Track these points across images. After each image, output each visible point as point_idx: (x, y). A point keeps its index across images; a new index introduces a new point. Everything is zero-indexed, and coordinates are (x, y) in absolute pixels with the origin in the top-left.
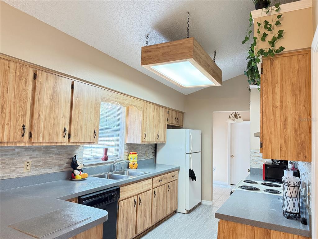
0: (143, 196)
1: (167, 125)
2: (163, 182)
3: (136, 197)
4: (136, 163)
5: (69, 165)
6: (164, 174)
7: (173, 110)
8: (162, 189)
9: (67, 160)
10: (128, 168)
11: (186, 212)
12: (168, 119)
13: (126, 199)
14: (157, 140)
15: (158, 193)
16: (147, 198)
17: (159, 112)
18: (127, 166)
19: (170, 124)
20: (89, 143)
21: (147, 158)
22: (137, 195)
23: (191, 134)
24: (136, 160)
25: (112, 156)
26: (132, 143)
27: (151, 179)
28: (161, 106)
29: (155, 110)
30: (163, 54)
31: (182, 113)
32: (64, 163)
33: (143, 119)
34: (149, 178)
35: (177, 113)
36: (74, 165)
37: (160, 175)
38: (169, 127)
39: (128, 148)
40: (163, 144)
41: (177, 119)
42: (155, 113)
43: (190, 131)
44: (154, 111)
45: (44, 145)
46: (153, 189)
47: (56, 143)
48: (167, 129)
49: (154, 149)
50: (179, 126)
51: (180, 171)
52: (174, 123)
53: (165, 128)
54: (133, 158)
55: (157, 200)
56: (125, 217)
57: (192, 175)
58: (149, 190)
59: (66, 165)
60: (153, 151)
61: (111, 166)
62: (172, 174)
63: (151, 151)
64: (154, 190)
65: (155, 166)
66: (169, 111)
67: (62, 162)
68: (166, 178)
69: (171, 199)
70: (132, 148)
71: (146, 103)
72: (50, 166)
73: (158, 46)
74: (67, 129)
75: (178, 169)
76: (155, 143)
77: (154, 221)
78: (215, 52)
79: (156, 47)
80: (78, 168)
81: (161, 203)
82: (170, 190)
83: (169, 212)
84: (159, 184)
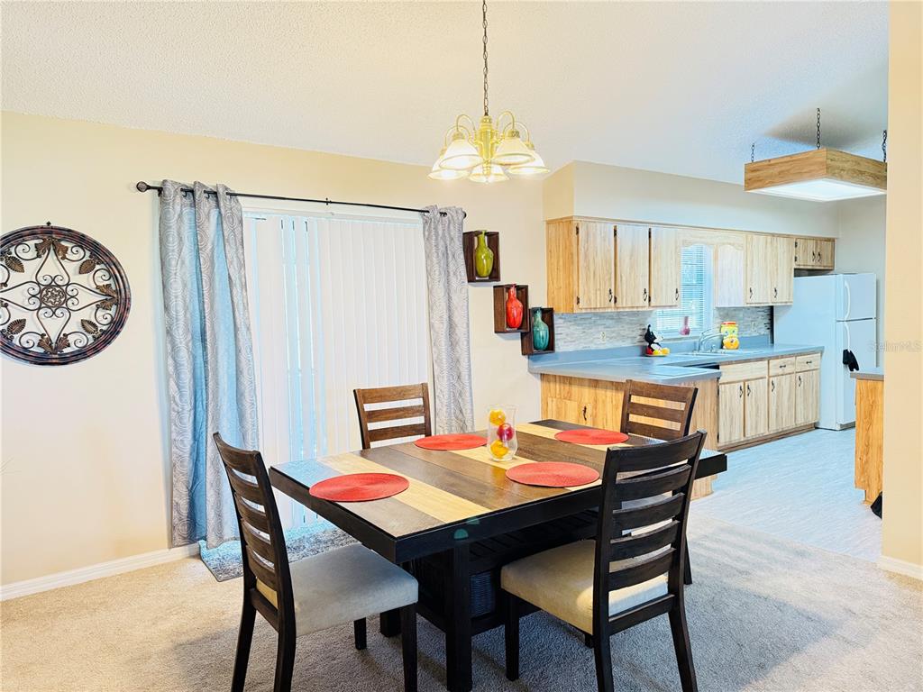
0: (752, 385)
1: (795, 269)
2: (787, 370)
3: (742, 384)
4: (736, 340)
5: (642, 338)
6: (790, 356)
7: (806, 239)
8: (785, 381)
9: (640, 332)
10: (722, 347)
11: (838, 428)
12: (796, 258)
13: (727, 383)
14: (774, 300)
15: (779, 384)
16: (759, 388)
17: (777, 247)
18: (719, 346)
19: (802, 267)
20: (671, 306)
21: (754, 334)
22: (744, 381)
23: (846, 284)
24: (735, 335)
25: (695, 330)
26: (727, 306)
27: (766, 362)
28: (779, 235)
29: (769, 245)
30: (780, 173)
31: (832, 240)
32: (637, 334)
33: (747, 265)
34: (761, 359)
35: (817, 243)
36: (649, 337)
37: (782, 357)
38: (799, 272)
39: (720, 316)
40: (786, 307)
41: (817, 254)
42: (769, 249)
43: (844, 279)
44: (766, 247)
45: (627, 310)
46: (769, 377)
47: (637, 307)
48: (795, 276)
49: (769, 317)
50: (822, 268)
51: (824, 354)
52: (811, 263)
53: (790, 276)
54: (731, 333)
55: (778, 396)
56: (728, 407)
57: (850, 361)
58: (762, 378)
59: (639, 337)
60: (767, 321)
61: (695, 343)
62: (807, 358)
63: (762, 321)
64: (771, 379)
65: (772, 346)
66: (798, 241)
67: (634, 334)
68: (793, 364)
69: (805, 399)
70: (727, 314)
71: (750, 236)
72: (623, 338)
73: (772, 162)
74: (647, 291)
75: (821, 351)
76: (771, 305)
77: (774, 429)
78: (885, 132)
79: (767, 163)
80: (655, 341)
81: (786, 403)
82: (802, 385)
83: (801, 421)
84: (780, 371)
